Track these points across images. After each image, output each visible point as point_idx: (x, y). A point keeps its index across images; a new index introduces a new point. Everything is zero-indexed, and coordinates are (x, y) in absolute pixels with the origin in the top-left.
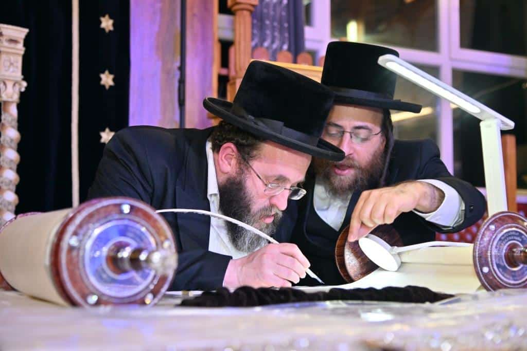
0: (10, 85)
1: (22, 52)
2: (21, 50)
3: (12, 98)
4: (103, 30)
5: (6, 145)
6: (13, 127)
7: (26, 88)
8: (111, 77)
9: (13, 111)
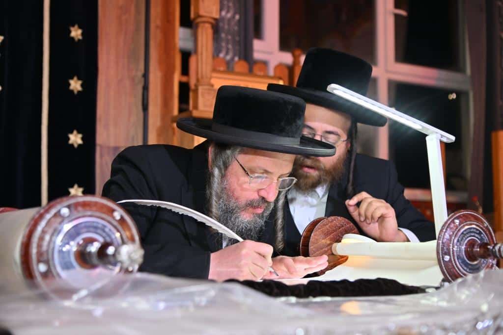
4: (73, 38)
8: (80, 82)
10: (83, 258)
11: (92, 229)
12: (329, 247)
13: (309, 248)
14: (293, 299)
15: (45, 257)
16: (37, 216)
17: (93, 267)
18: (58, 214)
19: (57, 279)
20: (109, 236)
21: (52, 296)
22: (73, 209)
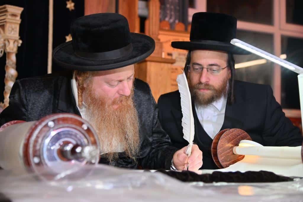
0: (12, 42)
1: (19, 22)
2: (18, 21)
3: (13, 50)
4: (68, 9)
5: (9, 79)
6: (13, 68)
7: (22, 44)
9: (13, 58)
10: (62, 154)
11: (69, 136)
12: (231, 150)
13: (218, 151)
14: (201, 184)
15: (38, 153)
16: (34, 127)
17: (69, 160)
18: (46, 125)
19: (45, 167)
20: (80, 140)
21: (42, 178)
22: (56, 122)
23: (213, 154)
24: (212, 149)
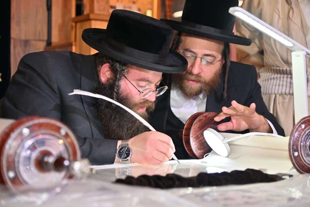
13: (190, 138)
23: (185, 141)
24: (184, 136)
